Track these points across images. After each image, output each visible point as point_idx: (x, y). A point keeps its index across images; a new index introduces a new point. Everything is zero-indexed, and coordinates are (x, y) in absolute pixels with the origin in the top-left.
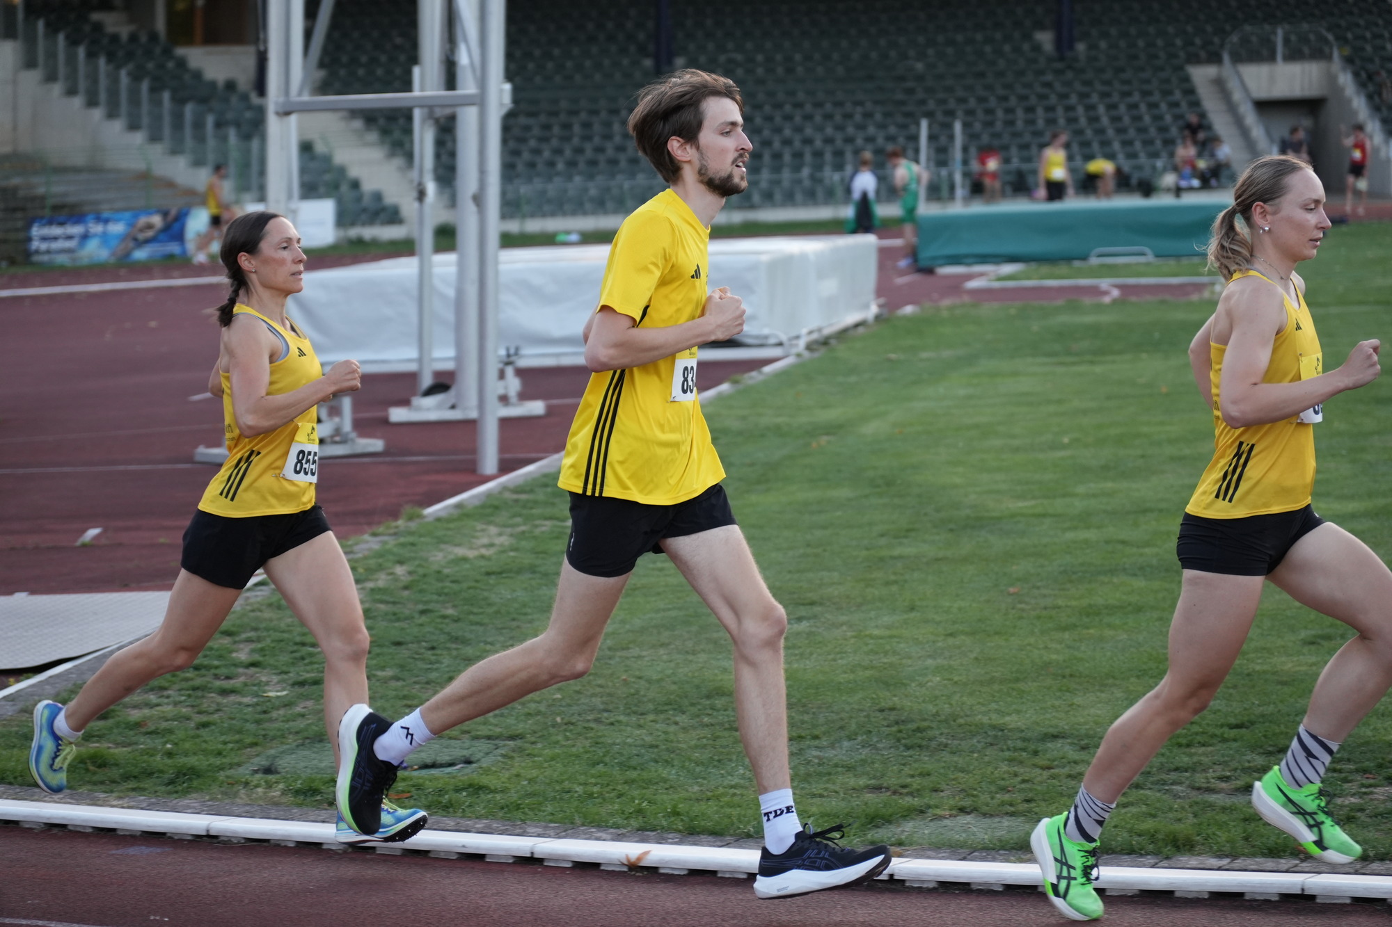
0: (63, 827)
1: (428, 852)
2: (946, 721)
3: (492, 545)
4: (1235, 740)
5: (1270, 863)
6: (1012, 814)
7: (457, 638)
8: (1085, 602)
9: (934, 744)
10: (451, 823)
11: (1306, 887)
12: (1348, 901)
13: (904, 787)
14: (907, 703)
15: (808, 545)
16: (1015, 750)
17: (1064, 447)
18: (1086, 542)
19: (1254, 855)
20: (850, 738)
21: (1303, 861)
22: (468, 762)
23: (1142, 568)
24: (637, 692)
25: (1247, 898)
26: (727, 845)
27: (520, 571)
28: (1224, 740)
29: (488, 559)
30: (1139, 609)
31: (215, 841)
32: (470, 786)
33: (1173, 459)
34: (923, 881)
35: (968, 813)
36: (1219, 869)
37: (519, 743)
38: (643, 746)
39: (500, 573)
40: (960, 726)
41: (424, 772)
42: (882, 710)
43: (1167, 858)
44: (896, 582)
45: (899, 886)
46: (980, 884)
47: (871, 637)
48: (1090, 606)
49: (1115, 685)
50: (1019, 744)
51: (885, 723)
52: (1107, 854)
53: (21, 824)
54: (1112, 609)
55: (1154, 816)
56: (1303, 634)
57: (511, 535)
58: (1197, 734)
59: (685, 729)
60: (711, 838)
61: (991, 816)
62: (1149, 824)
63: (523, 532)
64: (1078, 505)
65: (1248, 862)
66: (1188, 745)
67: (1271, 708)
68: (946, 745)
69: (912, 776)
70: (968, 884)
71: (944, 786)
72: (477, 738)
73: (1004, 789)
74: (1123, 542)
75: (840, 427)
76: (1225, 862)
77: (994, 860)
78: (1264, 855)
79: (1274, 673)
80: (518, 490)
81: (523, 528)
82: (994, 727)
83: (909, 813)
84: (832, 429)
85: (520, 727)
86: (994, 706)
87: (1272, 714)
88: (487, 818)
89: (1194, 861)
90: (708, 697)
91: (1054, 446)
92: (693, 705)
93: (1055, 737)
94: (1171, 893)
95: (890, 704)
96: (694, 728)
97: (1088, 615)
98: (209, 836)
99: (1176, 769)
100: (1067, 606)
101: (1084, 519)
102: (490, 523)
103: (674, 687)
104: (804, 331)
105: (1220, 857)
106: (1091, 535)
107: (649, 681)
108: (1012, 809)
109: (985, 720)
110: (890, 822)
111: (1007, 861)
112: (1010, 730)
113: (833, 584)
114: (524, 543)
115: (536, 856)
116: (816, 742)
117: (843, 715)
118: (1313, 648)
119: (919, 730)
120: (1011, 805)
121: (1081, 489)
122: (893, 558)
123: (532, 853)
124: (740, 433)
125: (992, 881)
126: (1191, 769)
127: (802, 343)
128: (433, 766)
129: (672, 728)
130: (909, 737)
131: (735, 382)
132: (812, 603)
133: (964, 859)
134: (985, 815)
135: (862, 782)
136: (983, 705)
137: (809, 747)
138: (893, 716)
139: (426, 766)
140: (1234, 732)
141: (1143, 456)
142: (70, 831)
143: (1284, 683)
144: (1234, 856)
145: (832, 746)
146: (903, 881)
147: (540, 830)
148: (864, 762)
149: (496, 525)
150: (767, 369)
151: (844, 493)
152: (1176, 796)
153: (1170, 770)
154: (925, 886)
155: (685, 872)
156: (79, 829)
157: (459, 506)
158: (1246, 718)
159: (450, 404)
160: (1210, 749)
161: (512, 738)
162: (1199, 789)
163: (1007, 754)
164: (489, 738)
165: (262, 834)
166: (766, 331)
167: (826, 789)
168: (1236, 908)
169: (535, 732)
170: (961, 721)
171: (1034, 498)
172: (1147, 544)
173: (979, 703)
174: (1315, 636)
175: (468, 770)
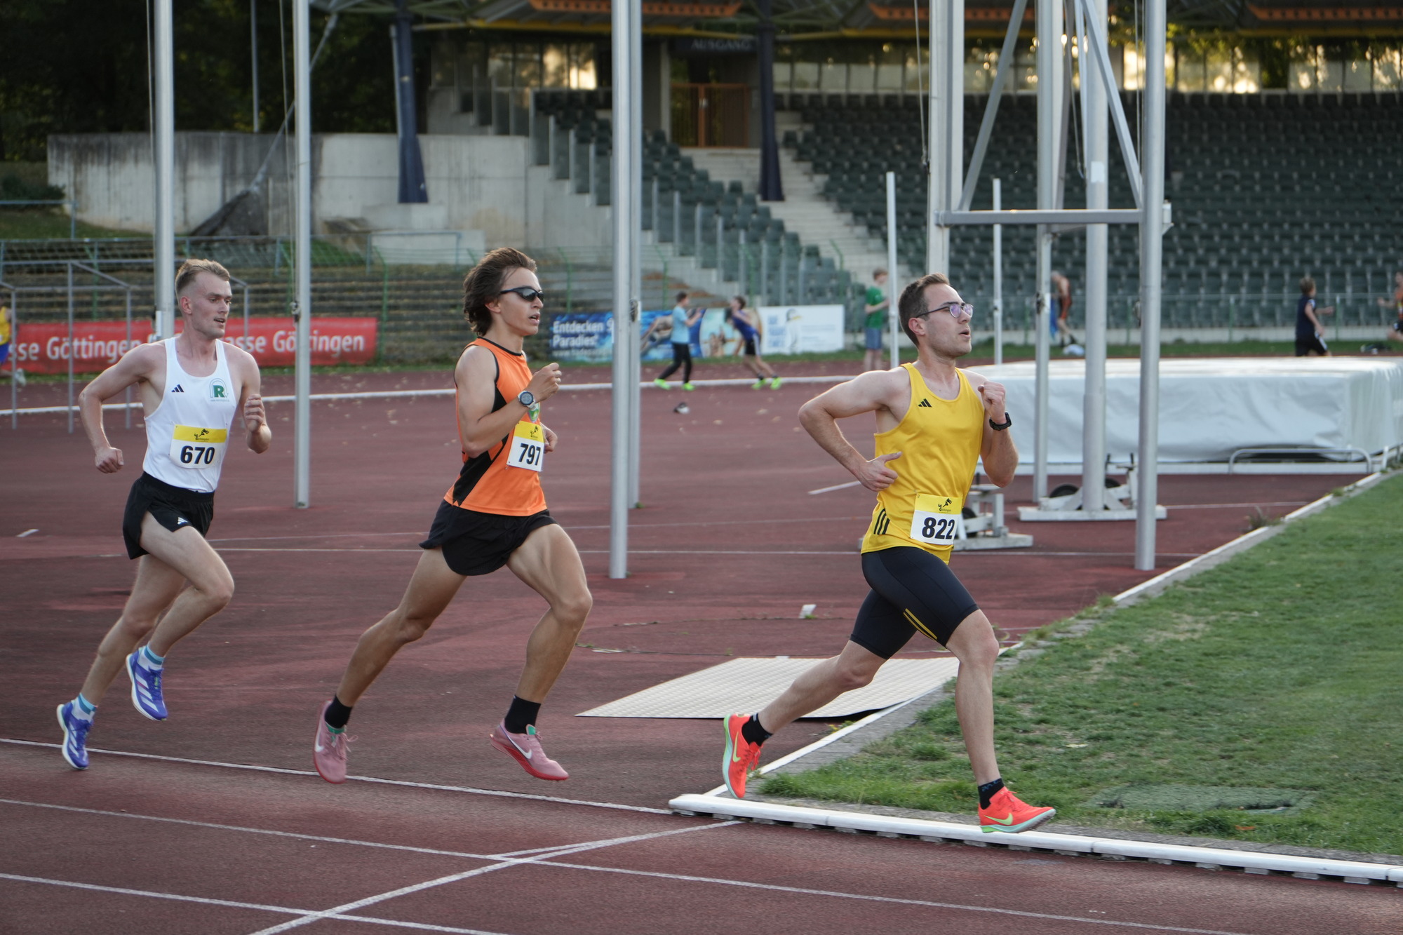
0: (960, 841)
1: (1292, 873)
3: (1194, 631)
7: (1213, 707)
10: (1304, 851)
22: (1287, 805)
27: (1234, 653)
29: (1198, 642)
31: (1098, 857)
32: (1303, 823)
37: (1322, 791)
39: (1217, 655)
41: (1252, 812)
53: (922, 838)
57: (1208, 623)
63: (1217, 621)
72: (1283, 787)
80: (1189, 583)
81: (1215, 617)
85: (1317, 780)
88: (1334, 848)
98: (1093, 853)
102: (1182, 611)
104: (1386, 449)
114: (1223, 631)
115: (1390, 879)
123: (1387, 877)
124: (1371, 541)
127: (1384, 459)
128: (1257, 807)
131: (1338, 495)
139: (1250, 807)
142: (967, 845)
147: (1385, 860)
149: (1189, 614)
150: (1361, 483)
156: (974, 844)
157: (1142, 595)
159: (1077, 506)
161: (1315, 788)
164: (1293, 787)
165: (1142, 853)
166: (1349, 448)
169: (1332, 784)
175: (1291, 811)
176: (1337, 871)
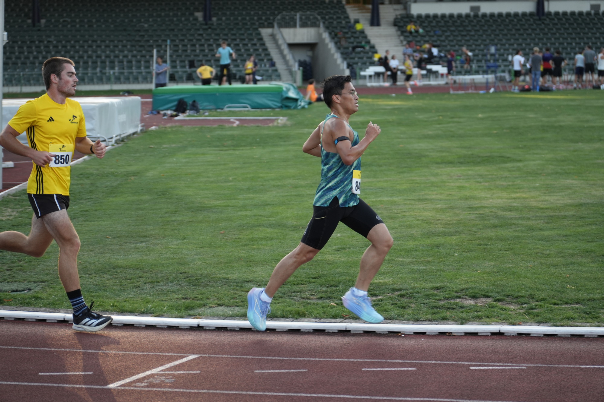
1: (24, 319)
2: (206, 276)
3: (11, 216)
4: (314, 283)
5: (333, 320)
6: (237, 306)
8: (251, 236)
9: (203, 284)
10: (31, 309)
11: (347, 328)
12: (362, 332)
13: (196, 297)
14: (190, 270)
15: (137, 216)
16: (234, 286)
17: (230, 181)
18: (246, 215)
19: (327, 318)
20: (171, 282)
21: (345, 319)
22: (30, 290)
23: (270, 225)
24: (87, 266)
25: (326, 331)
26: (136, 316)
28: (310, 283)
29: (11, 220)
30: (272, 239)
32: (34, 297)
33: (274, 186)
34: (210, 327)
35: (222, 306)
36: (316, 322)
37: (46, 283)
38: (94, 285)
40: (212, 278)
41: (13, 293)
42: (181, 273)
43: (297, 319)
44: (176, 229)
45: (201, 329)
46: (230, 328)
47: (171, 248)
48: (253, 238)
49: (267, 264)
50: (235, 284)
51: (183, 277)
52: (275, 318)
54: (262, 239)
55: (290, 306)
56: (334, 247)
57: (18, 212)
58: (300, 281)
59: (108, 280)
60: (129, 314)
61: (230, 306)
62: (288, 308)
63: (22, 211)
64: (241, 203)
65: (326, 320)
66: (297, 284)
67: (326, 272)
68: (208, 285)
69: (198, 294)
70: (226, 328)
71: (210, 297)
72: (30, 282)
73: (233, 298)
74: (260, 216)
75: (138, 173)
76: (317, 320)
77: (234, 320)
78: (331, 318)
79: (325, 261)
80: (14, 195)
81: (21, 209)
82: (225, 279)
83: (200, 306)
84: (135, 174)
85: (46, 278)
86: (223, 271)
87: (327, 274)
88: (44, 307)
89: (306, 320)
90: (114, 268)
91: (227, 181)
92: (109, 271)
93: (248, 282)
94: (300, 330)
95: (184, 271)
96: (111, 279)
97: (253, 241)
99: (294, 292)
100: (243, 238)
101: (244, 207)
102: (7, 207)
103: (100, 265)
104: (114, 136)
105: (315, 318)
106: (248, 213)
107: (90, 264)
108: (238, 304)
109: (221, 276)
110: (194, 309)
111: (239, 320)
112: (230, 280)
113: (151, 230)
114: (23, 215)
115: (66, 320)
116: (158, 284)
117: (167, 275)
118: (339, 252)
119: (196, 279)
120: (237, 303)
121: (240, 197)
122: (173, 221)
123: (64, 319)
124: (98, 175)
125: (235, 326)
126: (300, 292)
127: (113, 140)
128: (17, 291)
129: (103, 279)
130: (193, 282)
132: (145, 237)
133: (224, 319)
134: (228, 306)
135: (180, 296)
136: (219, 271)
137: (157, 285)
138: (185, 275)
139: (14, 291)
140: (313, 280)
141: (262, 185)
143: (330, 264)
144: (320, 318)
145: (165, 285)
146: (203, 327)
147: (65, 311)
148: (178, 290)
149: (10, 208)
151: (146, 197)
152: (295, 300)
153: (292, 292)
154: (211, 328)
155: (122, 325)
158: (317, 275)
160: (305, 285)
161: (44, 282)
162: (303, 298)
163: (232, 287)
164: (34, 282)
166: (99, 135)
167: (167, 298)
168: (323, 335)
169: (51, 280)
170: (211, 276)
171: (223, 200)
172: (270, 217)
173: (217, 271)
174: (338, 248)
175: (31, 292)
176: (43, 317)
